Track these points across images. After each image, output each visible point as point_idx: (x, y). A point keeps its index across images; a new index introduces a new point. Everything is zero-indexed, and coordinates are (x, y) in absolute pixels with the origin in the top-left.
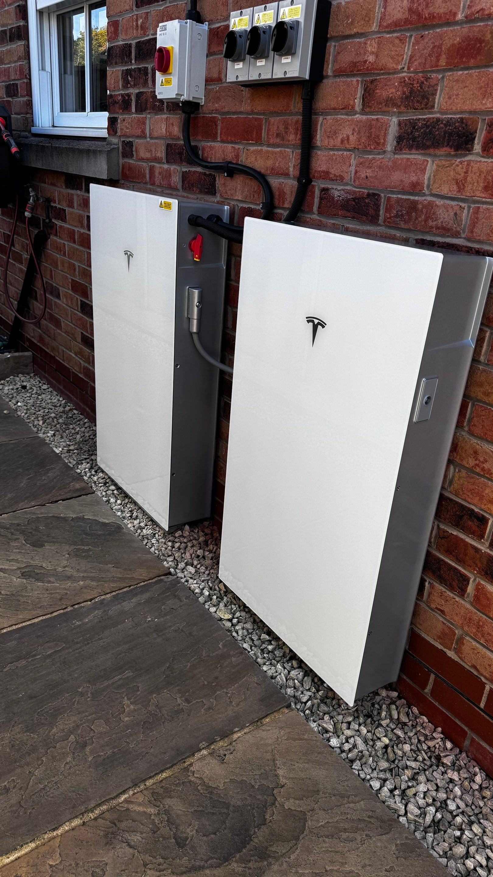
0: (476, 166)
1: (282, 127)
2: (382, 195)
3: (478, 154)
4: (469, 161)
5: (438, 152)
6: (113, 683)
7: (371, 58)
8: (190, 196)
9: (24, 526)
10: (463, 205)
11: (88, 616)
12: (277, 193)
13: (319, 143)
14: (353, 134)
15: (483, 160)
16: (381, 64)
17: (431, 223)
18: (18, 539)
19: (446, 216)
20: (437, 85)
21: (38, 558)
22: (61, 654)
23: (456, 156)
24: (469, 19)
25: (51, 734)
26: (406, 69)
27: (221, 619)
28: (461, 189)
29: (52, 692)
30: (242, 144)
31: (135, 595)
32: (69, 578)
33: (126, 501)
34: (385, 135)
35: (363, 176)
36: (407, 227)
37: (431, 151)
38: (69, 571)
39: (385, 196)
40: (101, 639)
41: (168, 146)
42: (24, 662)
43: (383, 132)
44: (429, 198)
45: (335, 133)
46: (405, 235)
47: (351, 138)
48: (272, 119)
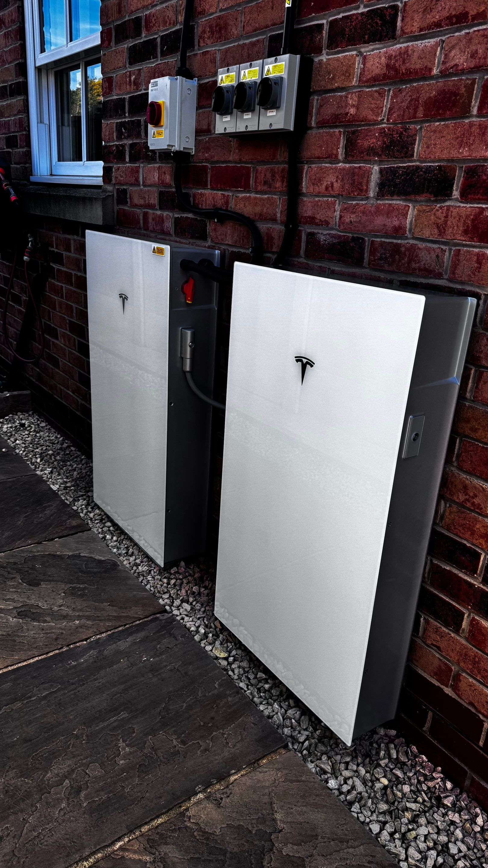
0: (455, 212)
1: (269, 175)
2: (366, 239)
3: (456, 200)
4: (449, 207)
5: (419, 198)
6: (108, 725)
7: (352, 111)
8: (182, 240)
9: (21, 564)
10: (444, 247)
11: (83, 655)
12: (266, 238)
13: (304, 190)
14: (337, 181)
15: (462, 205)
16: (361, 116)
17: (414, 265)
18: (14, 578)
19: (428, 258)
20: (416, 135)
21: (34, 597)
22: (56, 695)
23: (436, 201)
24: (444, 74)
25: (45, 779)
26: (385, 121)
27: (217, 658)
28: (442, 232)
29: (46, 735)
30: (231, 191)
31: (131, 634)
32: (65, 617)
33: (122, 537)
34: (368, 182)
35: (348, 220)
36: (391, 269)
37: (413, 197)
38: (65, 610)
39: (369, 240)
40: (97, 679)
41: (161, 194)
42: (19, 704)
43: (365, 180)
44: (412, 242)
45: (320, 180)
46: (389, 277)
47: (335, 185)
48: (259, 168)
